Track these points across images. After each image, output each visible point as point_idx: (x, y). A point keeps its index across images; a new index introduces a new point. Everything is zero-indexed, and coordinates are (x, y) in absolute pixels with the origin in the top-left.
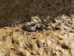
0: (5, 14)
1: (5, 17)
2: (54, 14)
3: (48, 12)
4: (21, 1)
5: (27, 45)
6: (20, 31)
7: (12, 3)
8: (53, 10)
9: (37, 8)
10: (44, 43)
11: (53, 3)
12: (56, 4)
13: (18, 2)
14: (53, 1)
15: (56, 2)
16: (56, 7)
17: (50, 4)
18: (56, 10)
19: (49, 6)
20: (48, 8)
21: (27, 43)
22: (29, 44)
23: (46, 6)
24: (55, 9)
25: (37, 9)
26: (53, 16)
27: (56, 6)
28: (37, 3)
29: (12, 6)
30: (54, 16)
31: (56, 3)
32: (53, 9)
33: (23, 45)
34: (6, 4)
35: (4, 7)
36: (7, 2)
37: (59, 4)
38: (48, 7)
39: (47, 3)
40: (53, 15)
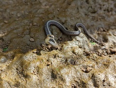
0: (29, 26)
1: (30, 32)
2: (103, 26)
3: (95, 24)
4: (50, 4)
5: (77, 82)
6: (61, 57)
7: (38, 6)
8: (100, 19)
9: (78, 17)
10: (104, 81)
11: (101, 8)
12: (104, 11)
13: (46, 5)
14: (100, 5)
15: (105, 6)
16: (104, 15)
17: (96, 10)
18: (105, 20)
19: (94, 12)
20: (93, 17)
21: (77, 80)
22: (79, 81)
23: (90, 13)
24: (103, 18)
25: (78, 19)
26: (102, 30)
27: (105, 13)
28: (78, 9)
29: (38, 11)
30: (104, 31)
31: (104, 9)
32: (100, 17)
33: (71, 82)
34: (27, 7)
35: (25, 12)
36: (29, 3)
37: (109, 10)
38: (93, 15)
39: (91, 7)
40: (102, 28)
